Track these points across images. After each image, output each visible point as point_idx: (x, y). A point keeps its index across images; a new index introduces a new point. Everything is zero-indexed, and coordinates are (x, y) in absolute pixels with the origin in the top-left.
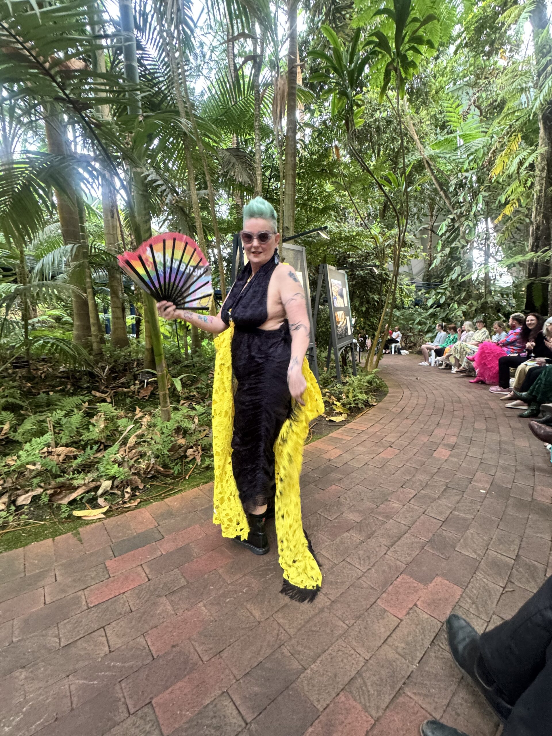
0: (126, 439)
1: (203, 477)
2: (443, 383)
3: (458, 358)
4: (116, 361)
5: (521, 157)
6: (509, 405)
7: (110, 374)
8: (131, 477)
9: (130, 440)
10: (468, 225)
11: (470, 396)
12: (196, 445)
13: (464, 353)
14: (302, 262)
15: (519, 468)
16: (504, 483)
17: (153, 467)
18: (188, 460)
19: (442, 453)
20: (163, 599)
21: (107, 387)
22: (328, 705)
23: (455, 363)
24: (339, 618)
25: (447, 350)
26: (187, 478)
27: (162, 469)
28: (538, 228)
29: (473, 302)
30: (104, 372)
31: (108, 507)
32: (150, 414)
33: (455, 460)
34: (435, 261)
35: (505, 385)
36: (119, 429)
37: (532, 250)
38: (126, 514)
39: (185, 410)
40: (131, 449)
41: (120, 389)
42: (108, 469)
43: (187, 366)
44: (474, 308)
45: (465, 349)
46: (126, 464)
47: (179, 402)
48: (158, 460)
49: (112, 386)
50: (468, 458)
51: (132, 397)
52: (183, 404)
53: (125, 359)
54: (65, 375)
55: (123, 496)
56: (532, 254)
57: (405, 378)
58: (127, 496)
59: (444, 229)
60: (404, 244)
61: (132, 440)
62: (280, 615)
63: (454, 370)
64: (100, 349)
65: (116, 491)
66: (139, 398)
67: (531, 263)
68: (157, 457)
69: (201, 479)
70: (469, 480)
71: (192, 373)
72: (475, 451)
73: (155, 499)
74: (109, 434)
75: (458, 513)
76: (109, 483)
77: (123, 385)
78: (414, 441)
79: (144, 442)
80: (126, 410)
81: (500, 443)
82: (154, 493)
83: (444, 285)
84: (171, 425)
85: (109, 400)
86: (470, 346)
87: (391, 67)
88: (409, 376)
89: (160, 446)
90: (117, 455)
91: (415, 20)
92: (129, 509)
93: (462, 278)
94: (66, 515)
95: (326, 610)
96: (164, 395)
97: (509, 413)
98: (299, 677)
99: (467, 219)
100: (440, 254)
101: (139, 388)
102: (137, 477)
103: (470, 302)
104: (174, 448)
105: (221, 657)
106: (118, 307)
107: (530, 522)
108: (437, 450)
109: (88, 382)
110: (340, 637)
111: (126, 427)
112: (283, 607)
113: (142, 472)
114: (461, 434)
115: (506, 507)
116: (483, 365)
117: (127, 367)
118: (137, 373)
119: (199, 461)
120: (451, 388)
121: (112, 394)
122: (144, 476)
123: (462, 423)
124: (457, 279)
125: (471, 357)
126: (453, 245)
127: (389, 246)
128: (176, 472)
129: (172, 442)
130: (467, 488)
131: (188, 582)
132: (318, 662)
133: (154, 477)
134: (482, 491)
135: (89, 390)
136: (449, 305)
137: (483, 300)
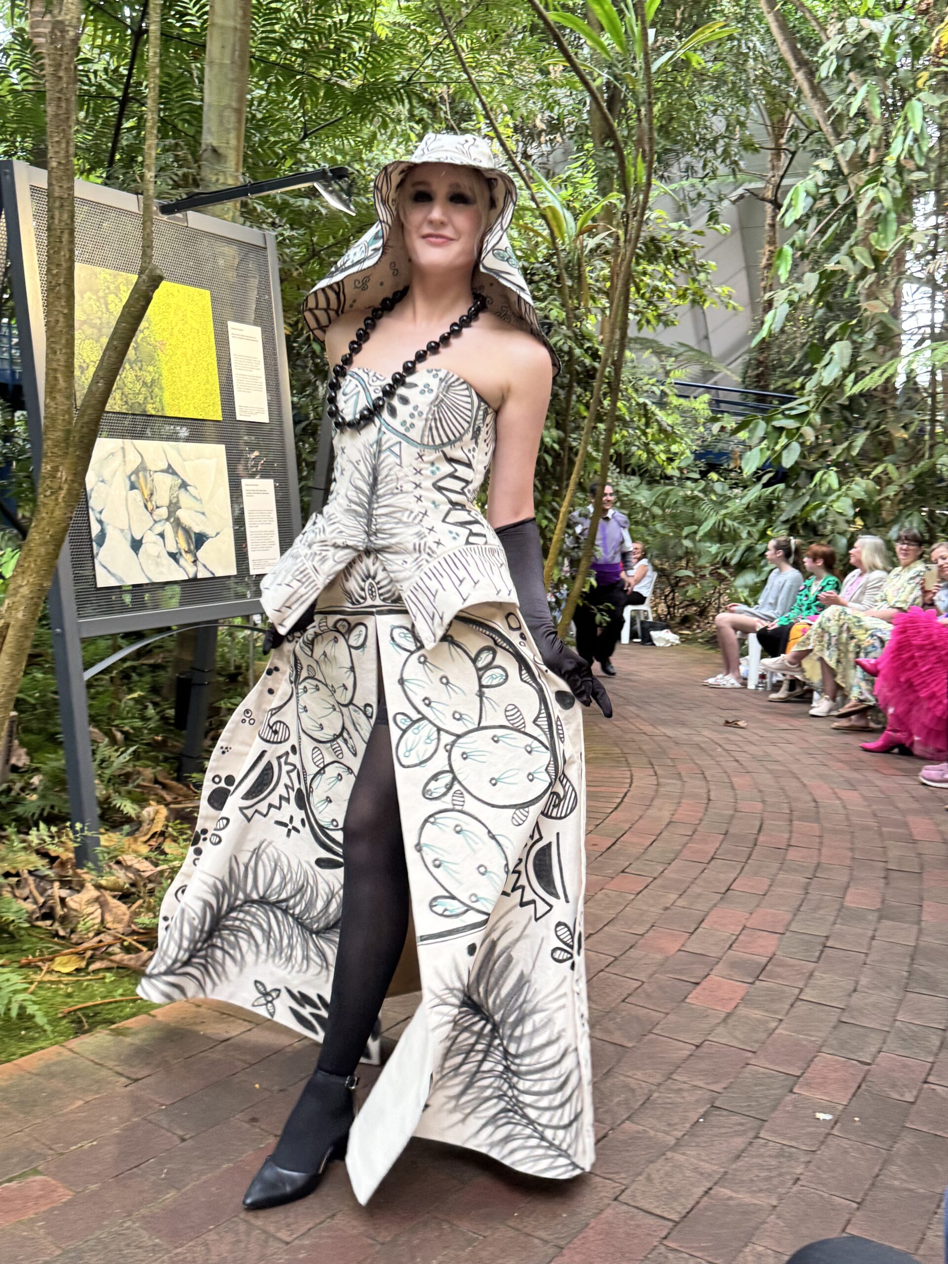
2: (772, 750)
3: (832, 663)
10: (877, 200)
11: (853, 798)
13: (852, 646)
14: (264, 287)
16: (893, 1086)
23: (823, 681)
25: (794, 632)
29: (891, 468)
33: (757, 1014)
34: (768, 317)
44: (891, 491)
45: (855, 631)
50: (801, 1008)
57: (649, 729)
59: (803, 205)
60: (653, 250)
63: (821, 705)
70: (789, 1083)
72: (829, 983)
75: (728, 1193)
78: (633, 953)
83: (798, 406)
86: (869, 622)
88: (664, 723)
93: (855, 382)
99: (874, 179)
100: (785, 293)
103: (879, 469)
108: (704, 984)
114: (793, 927)
115: (886, 1163)
120: (795, 768)
123: (806, 889)
124: (839, 385)
125: (868, 661)
126: (830, 266)
127: (600, 251)
130: (774, 1108)
134: (821, 1116)
136: (812, 474)
137: (923, 464)
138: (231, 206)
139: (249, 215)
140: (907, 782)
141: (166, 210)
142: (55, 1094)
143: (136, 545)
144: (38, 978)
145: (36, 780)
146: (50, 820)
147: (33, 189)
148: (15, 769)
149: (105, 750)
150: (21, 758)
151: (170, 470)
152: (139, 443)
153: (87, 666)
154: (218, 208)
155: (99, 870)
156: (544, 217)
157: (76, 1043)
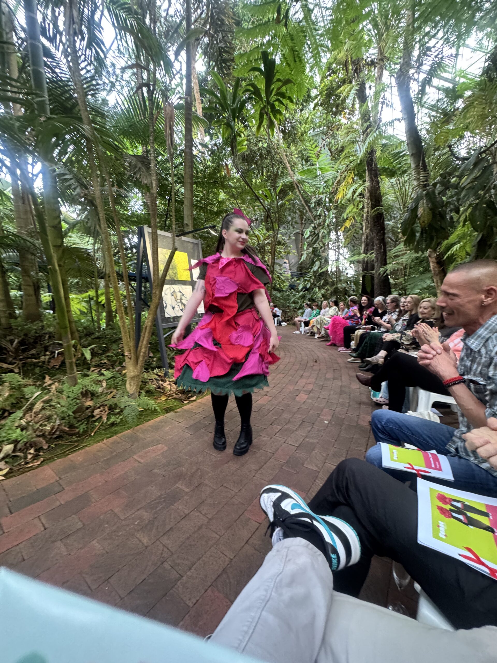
0: (33, 405)
1: (107, 432)
2: (308, 346)
4: (26, 335)
5: (353, 188)
6: (349, 360)
7: (19, 346)
8: (35, 439)
9: (36, 406)
10: (323, 232)
11: (325, 355)
12: (103, 406)
13: (323, 324)
14: (199, 252)
15: (351, 403)
16: (340, 415)
17: (58, 428)
18: (94, 419)
19: (303, 397)
20: (59, 544)
21: (15, 359)
22: (197, 601)
23: (317, 331)
24: (214, 532)
25: (311, 322)
26: (92, 435)
27: (67, 429)
28: (367, 237)
29: (329, 287)
30: (12, 345)
31: (8, 469)
32: (59, 381)
33: (310, 401)
34: (303, 257)
35: (348, 346)
36: (27, 397)
37: (364, 253)
38: (28, 474)
39: (94, 375)
40: (37, 414)
41: (29, 360)
42: (9, 434)
43: (98, 338)
44: (329, 292)
45: (324, 321)
46: (30, 428)
47: (89, 369)
48: (64, 421)
49: (21, 357)
50: (319, 399)
51: (41, 367)
52: (93, 371)
53: (36, 333)
55: (26, 457)
56: (364, 255)
58: (30, 456)
59: (308, 234)
60: (279, 243)
61: (39, 406)
62: (165, 537)
63: (317, 336)
64: (10, 324)
65: (18, 454)
66: (49, 367)
67: (364, 261)
68: (63, 419)
69: (107, 434)
70: (318, 415)
71: (103, 344)
72: (324, 394)
73: (58, 456)
74: (14, 402)
75: (308, 440)
76: (11, 447)
77: (33, 356)
78: (284, 390)
79: (50, 406)
80: (34, 379)
81: (341, 386)
82: (59, 451)
83: (309, 275)
84: (77, 389)
85: (16, 370)
86: (326, 319)
87: (263, 111)
88: (286, 341)
89: (64, 409)
90: (22, 421)
91: (279, 80)
92: (31, 469)
93: (321, 270)
95: (203, 527)
96: (71, 363)
97: (350, 365)
98: (176, 584)
99: (323, 228)
100: (306, 252)
101: (50, 359)
102: (41, 439)
103: (326, 287)
104: (80, 410)
105: (109, 582)
106: (29, 285)
107: (354, 441)
108: (299, 395)
110: (212, 546)
111: (33, 393)
112: (168, 531)
113: (47, 433)
114: (316, 382)
115: (340, 432)
116: (334, 332)
117: (38, 339)
118: (48, 344)
119: (105, 419)
120: (313, 349)
121: (20, 365)
122: (49, 437)
123: (318, 374)
124: (317, 270)
125: (326, 327)
126: (315, 246)
127: (268, 244)
128: (81, 431)
129: (77, 404)
130: (316, 421)
131: (84, 525)
132: (193, 568)
133: (59, 437)
134: (326, 422)
136: (313, 289)
137: (335, 286)
138: (190, 235)
139: (194, 237)
140: (336, 351)
141: (177, 236)
142: (163, 426)
143: (173, 308)
144: (158, 401)
145: (155, 359)
146: (158, 368)
147: (149, 232)
148: (150, 357)
149: (169, 352)
150: (151, 355)
151: (180, 292)
152: (173, 286)
153: (164, 334)
154: (187, 235)
155: (169, 378)
156: (256, 237)
157: (167, 415)
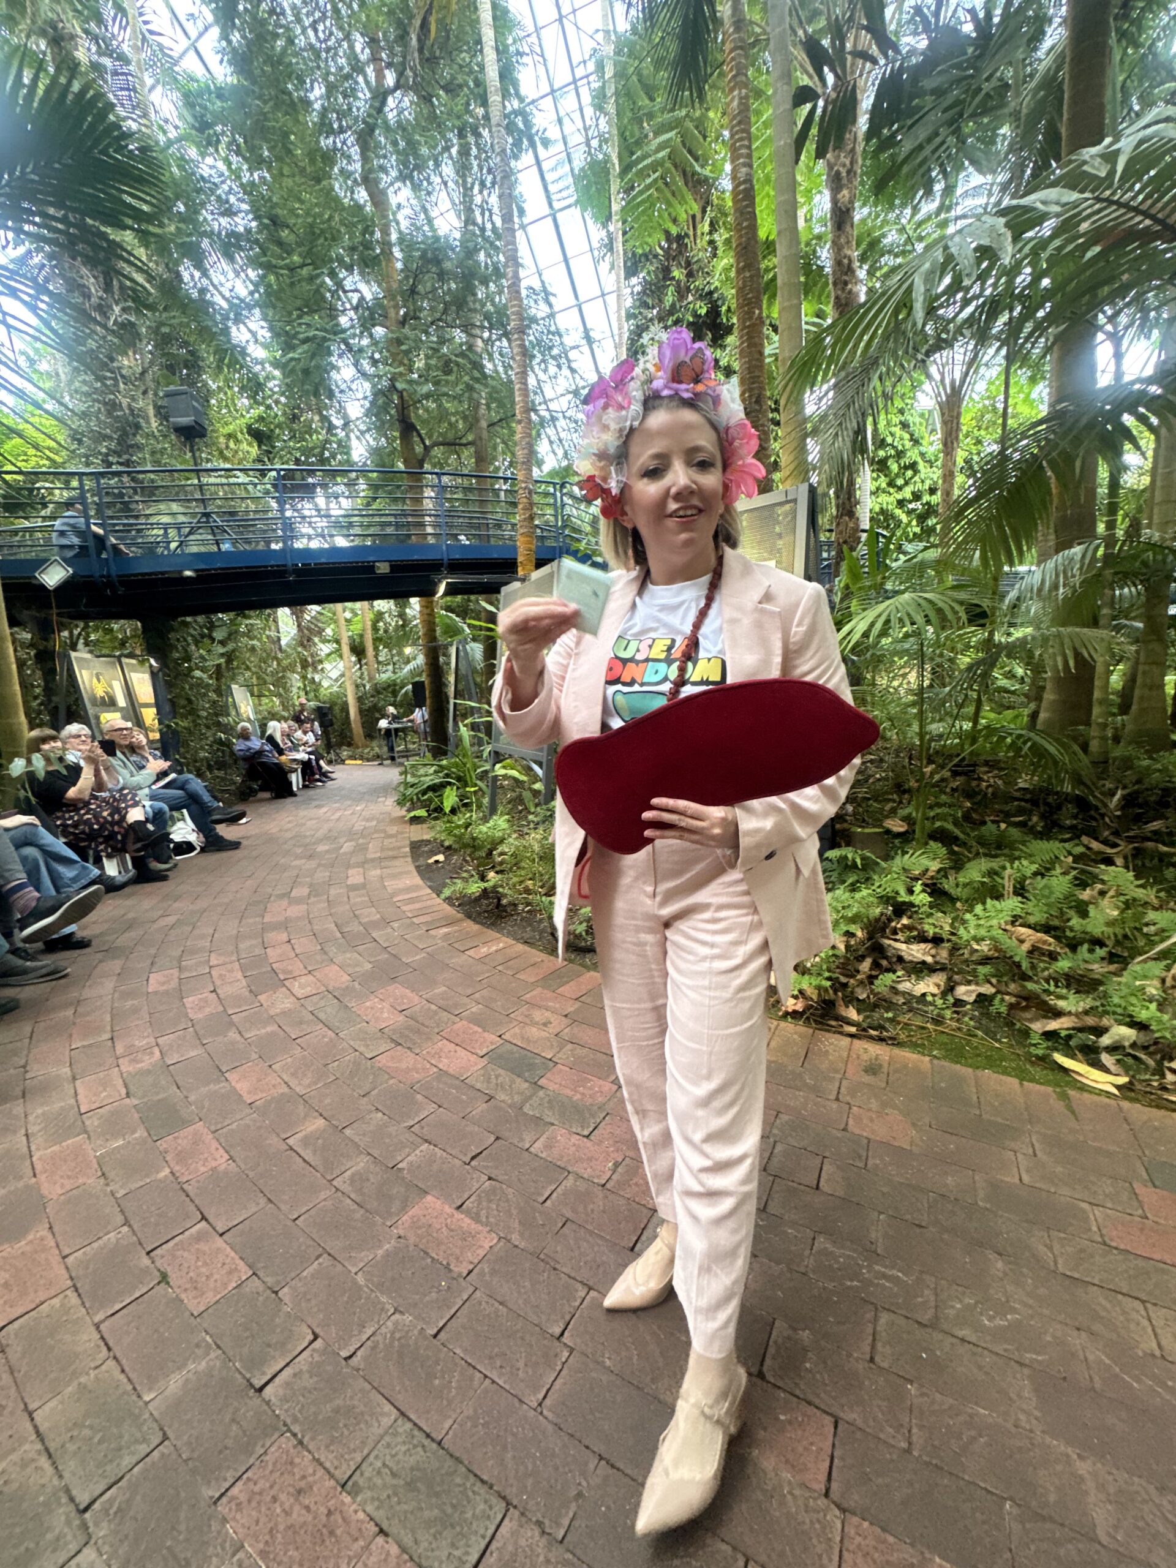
4: (1139, 781)
7: (1126, 808)
21: (1116, 833)
31: (1126, 1079)
36: (1145, 930)
41: (1150, 845)
42: (1130, 1005)
49: (1131, 834)
53: (1163, 780)
54: (1028, 796)
55: (1161, 1074)
65: (1143, 1057)
76: (1130, 1033)
77: (1157, 837)
80: (1159, 891)
85: (1119, 861)
94: (1040, 1052)
109: (1075, 817)
121: (1127, 852)
135: (1076, 834)
